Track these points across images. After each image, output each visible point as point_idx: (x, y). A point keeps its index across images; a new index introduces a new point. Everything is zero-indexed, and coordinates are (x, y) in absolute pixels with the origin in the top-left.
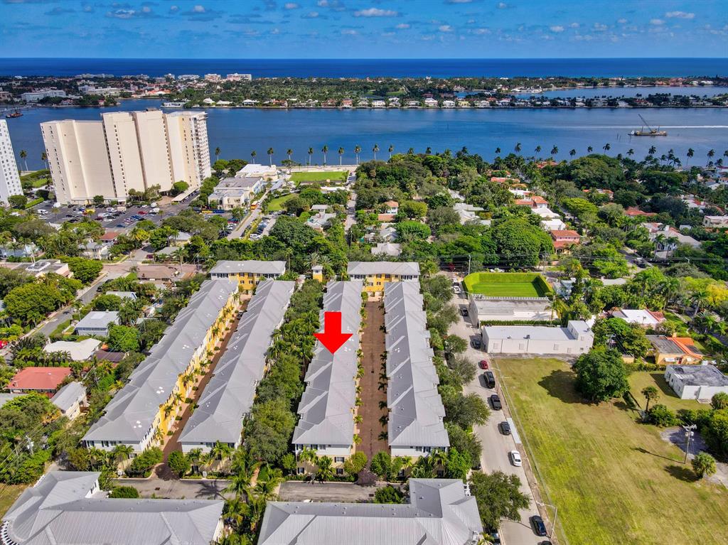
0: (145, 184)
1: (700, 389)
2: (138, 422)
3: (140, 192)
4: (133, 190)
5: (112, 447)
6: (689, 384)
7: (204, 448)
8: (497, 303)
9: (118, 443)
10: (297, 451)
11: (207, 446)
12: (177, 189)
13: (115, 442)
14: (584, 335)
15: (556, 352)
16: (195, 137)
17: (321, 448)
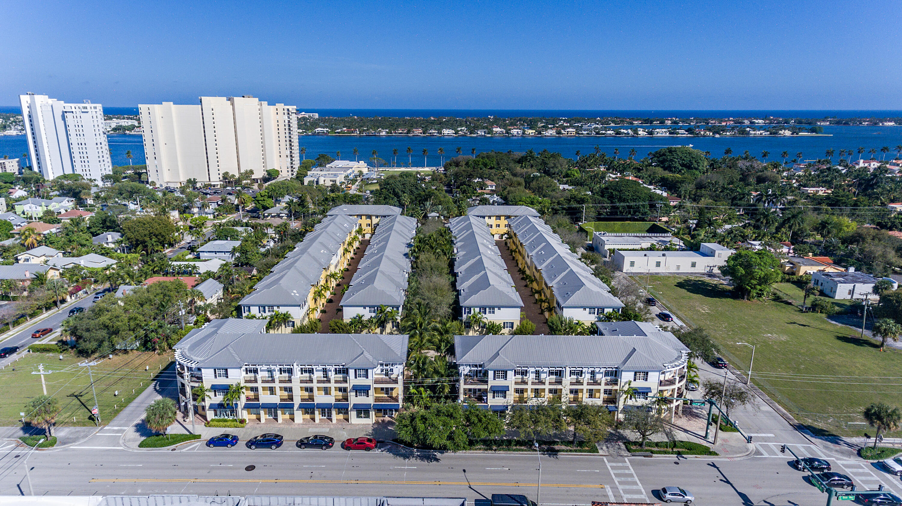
0: (239, 169)
1: (854, 286)
2: (295, 291)
3: (233, 176)
4: (227, 173)
5: (269, 314)
6: (841, 283)
7: (367, 314)
8: (621, 238)
9: (275, 308)
10: (464, 316)
11: (370, 312)
12: (271, 175)
13: (273, 306)
14: (720, 252)
15: (693, 270)
16: (287, 127)
17: (490, 312)
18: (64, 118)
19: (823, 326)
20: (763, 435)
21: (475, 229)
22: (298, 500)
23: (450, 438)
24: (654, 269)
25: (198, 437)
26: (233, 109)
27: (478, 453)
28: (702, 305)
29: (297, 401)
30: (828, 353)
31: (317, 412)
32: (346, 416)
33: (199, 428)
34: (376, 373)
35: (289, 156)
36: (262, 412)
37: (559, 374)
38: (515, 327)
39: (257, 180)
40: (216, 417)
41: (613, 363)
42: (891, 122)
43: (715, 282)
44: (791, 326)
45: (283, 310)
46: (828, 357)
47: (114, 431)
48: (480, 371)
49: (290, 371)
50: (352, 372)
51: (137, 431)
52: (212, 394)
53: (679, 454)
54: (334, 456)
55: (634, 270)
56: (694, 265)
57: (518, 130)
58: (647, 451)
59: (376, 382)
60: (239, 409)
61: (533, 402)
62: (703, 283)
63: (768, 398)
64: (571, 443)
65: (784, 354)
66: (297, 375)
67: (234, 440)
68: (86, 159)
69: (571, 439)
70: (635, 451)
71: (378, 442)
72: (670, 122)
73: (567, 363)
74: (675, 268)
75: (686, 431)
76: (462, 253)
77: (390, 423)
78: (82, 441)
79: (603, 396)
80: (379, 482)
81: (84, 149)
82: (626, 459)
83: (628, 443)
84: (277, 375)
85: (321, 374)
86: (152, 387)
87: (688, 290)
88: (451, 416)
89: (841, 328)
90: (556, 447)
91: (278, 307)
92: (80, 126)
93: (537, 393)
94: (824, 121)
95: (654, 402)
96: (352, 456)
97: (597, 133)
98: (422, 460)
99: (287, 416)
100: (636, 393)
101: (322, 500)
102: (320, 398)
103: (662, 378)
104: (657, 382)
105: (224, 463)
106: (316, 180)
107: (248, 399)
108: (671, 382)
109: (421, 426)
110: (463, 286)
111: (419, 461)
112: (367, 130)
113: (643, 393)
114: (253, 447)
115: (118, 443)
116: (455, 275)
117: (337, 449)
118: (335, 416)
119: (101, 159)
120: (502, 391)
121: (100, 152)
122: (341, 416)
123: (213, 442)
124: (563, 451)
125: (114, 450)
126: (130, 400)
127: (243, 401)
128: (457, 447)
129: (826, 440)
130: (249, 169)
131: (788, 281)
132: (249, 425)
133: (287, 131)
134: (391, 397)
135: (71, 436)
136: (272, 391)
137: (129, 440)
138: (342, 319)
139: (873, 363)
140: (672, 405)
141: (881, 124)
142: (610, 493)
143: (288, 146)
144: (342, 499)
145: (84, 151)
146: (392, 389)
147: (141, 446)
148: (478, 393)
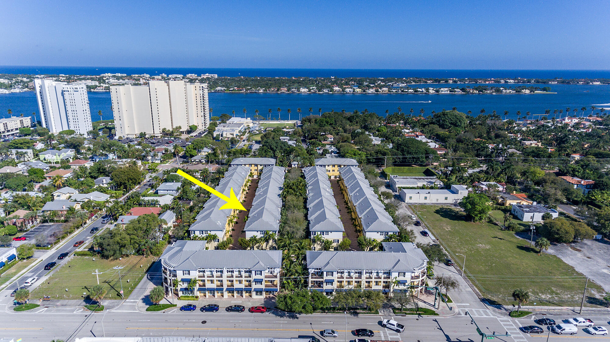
0: (172, 126)
1: (534, 214)
2: (219, 222)
3: (169, 130)
4: (165, 129)
5: (205, 235)
6: (527, 212)
7: (259, 235)
8: (406, 180)
9: (209, 232)
10: (312, 236)
11: (261, 234)
12: (192, 129)
13: (207, 231)
14: (462, 191)
15: (446, 202)
16: (202, 98)
17: (326, 234)
18: (63, 95)
19: (512, 239)
20: (464, 304)
21: (319, 177)
22: (232, 339)
23: (304, 308)
24: (423, 201)
25: (176, 305)
26: (169, 89)
27: (317, 315)
28: (447, 225)
29: (225, 287)
30: (510, 256)
31: (235, 292)
32: (250, 294)
33: (175, 301)
34: (266, 273)
35: (203, 116)
36: (207, 292)
37: (360, 273)
38: (340, 242)
39: (183, 132)
40: (183, 295)
41: (388, 267)
42: (598, 82)
43: (457, 210)
44: (494, 239)
45: (213, 233)
46: (509, 259)
47: (131, 302)
48: (319, 272)
49: (222, 272)
50: (253, 272)
51: (144, 302)
52: (181, 283)
53: (419, 314)
54: (246, 316)
55: (411, 201)
56: (446, 198)
57: (350, 89)
58: (403, 313)
59: (266, 277)
60: (195, 290)
61: (346, 288)
62: (451, 211)
63: (471, 283)
64: (366, 309)
65: (486, 258)
66: (225, 274)
67: (195, 307)
68: (77, 120)
69: (366, 307)
70: (397, 313)
71: (267, 308)
72: (452, 81)
73: (364, 267)
74: (436, 200)
75: (425, 302)
76: (311, 194)
77: (273, 298)
78: (117, 308)
79: (382, 284)
80: (268, 330)
81: (75, 114)
82: (392, 317)
83: (394, 309)
84: (215, 274)
85: (237, 273)
86: (146, 276)
87: (441, 215)
88: (304, 296)
89: (521, 240)
90: (358, 311)
91: (210, 231)
92: (73, 100)
93: (349, 283)
94: (554, 81)
95: (409, 288)
96: (254, 316)
97: (402, 91)
98: (290, 318)
99: (220, 294)
100: (399, 283)
101: (243, 339)
102: (237, 285)
103: (413, 275)
104: (410, 277)
105: (191, 319)
106: (221, 134)
107: (200, 286)
108: (418, 277)
109: (289, 302)
110: (311, 218)
111: (288, 319)
112: (251, 88)
113: (403, 283)
114: (204, 311)
115: (135, 309)
116: (307, 209)
117: (246, 312)
118: (244, 294)
119: (86, 120)
120: (331, 282)
121: (86, 116)
122: (247, 294)
123: (183, 308)
124: (361, 313)
125: (134, 312)
126: (136, 285)
127: (197, 287)
128: (307, 312)
129: (495, 307)
130: (178, 126)
131: (499, 209)
132: (200, 299)
133: (202, 101)
134: (274, 285)
135: (110, 305)
136: (212, 282)
137: (140, 307)
138: (245, 238)
139: (532, 263)
140: (418, 289)
141: (591, 84)
142: (382, 335)
143: (203, 110)
144: (253, 339)
145: (76, 115)
146: (274, 281)
147: (147, 310)
148: (318, 282)
